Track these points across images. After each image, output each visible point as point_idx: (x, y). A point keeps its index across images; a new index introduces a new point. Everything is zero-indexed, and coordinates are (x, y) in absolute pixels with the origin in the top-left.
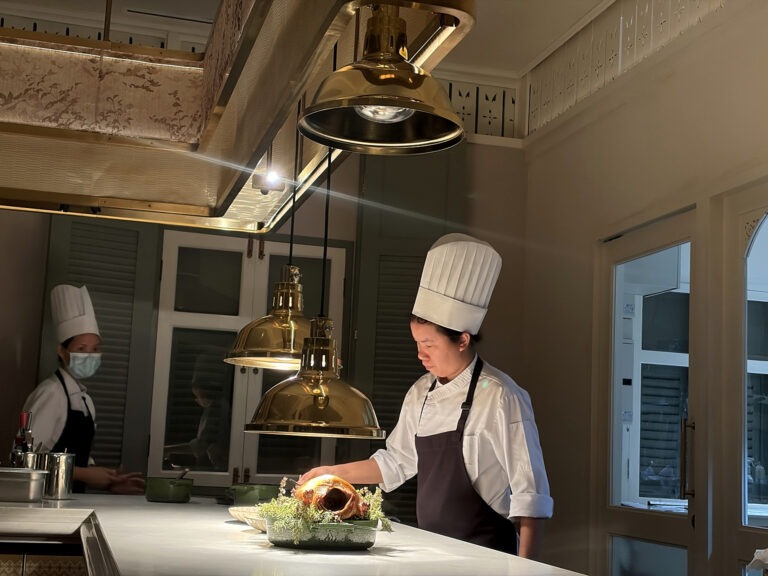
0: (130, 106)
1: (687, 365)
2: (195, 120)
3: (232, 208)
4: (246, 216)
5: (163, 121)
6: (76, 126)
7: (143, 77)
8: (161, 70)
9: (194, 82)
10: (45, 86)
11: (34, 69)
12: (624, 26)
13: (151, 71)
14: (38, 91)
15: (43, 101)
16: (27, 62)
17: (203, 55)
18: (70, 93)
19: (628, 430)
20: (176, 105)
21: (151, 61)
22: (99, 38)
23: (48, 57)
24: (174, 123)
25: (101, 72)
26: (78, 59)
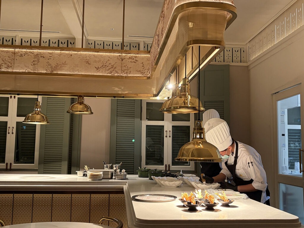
0: (131, 68)
1: (301, 129)
2: (148, 70)
3: (161, 93)
4: (164, 95)
5: (140, 71)
6: (116, 75)
7: (133, 59)
8: (138, 56)
9: (147, 59)
10: (107, 64)
11: (104, 59)
12: (277, 28)
13: (136, 57)
14: (105, 66)
15: (107, 68)
16: (102, 58)
17: (150, 51)
18: (114, 65)
19: (284, 149)
20: (143, 66)
21: (135, 54)
22: (121, 49)
23: (107, 56)
24: (143, 71)
25: (122, 59)
26: (115, 55)
